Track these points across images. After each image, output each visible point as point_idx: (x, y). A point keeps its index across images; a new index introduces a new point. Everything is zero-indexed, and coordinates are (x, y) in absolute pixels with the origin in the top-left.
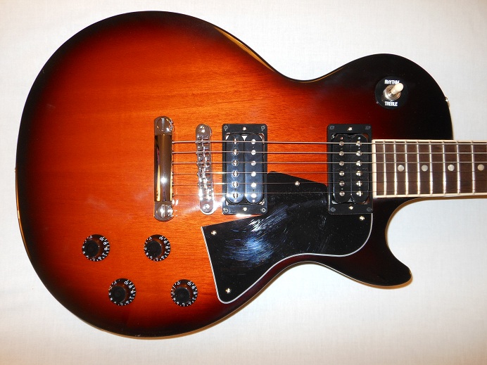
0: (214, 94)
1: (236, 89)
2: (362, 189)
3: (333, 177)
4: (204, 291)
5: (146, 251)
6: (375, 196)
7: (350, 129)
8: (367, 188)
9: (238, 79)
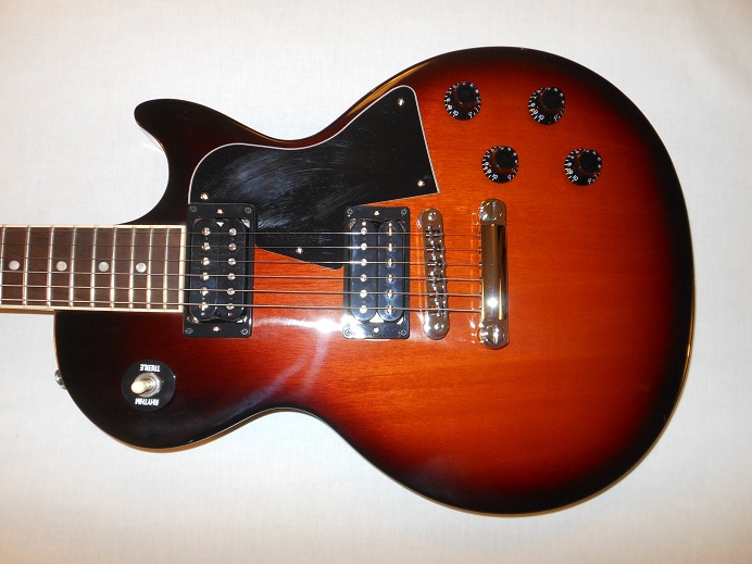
0: (421, 386)
1: (387, 393)
2: (203, 239)
3: (246, 256)
4: (434, 104)
5: (516, 158)
6: (183, 228)
7: (216, 329)
8: (194, 239)
9: (385, 408)
